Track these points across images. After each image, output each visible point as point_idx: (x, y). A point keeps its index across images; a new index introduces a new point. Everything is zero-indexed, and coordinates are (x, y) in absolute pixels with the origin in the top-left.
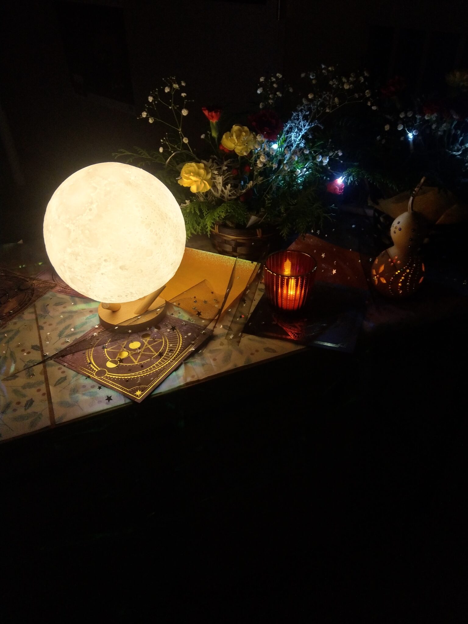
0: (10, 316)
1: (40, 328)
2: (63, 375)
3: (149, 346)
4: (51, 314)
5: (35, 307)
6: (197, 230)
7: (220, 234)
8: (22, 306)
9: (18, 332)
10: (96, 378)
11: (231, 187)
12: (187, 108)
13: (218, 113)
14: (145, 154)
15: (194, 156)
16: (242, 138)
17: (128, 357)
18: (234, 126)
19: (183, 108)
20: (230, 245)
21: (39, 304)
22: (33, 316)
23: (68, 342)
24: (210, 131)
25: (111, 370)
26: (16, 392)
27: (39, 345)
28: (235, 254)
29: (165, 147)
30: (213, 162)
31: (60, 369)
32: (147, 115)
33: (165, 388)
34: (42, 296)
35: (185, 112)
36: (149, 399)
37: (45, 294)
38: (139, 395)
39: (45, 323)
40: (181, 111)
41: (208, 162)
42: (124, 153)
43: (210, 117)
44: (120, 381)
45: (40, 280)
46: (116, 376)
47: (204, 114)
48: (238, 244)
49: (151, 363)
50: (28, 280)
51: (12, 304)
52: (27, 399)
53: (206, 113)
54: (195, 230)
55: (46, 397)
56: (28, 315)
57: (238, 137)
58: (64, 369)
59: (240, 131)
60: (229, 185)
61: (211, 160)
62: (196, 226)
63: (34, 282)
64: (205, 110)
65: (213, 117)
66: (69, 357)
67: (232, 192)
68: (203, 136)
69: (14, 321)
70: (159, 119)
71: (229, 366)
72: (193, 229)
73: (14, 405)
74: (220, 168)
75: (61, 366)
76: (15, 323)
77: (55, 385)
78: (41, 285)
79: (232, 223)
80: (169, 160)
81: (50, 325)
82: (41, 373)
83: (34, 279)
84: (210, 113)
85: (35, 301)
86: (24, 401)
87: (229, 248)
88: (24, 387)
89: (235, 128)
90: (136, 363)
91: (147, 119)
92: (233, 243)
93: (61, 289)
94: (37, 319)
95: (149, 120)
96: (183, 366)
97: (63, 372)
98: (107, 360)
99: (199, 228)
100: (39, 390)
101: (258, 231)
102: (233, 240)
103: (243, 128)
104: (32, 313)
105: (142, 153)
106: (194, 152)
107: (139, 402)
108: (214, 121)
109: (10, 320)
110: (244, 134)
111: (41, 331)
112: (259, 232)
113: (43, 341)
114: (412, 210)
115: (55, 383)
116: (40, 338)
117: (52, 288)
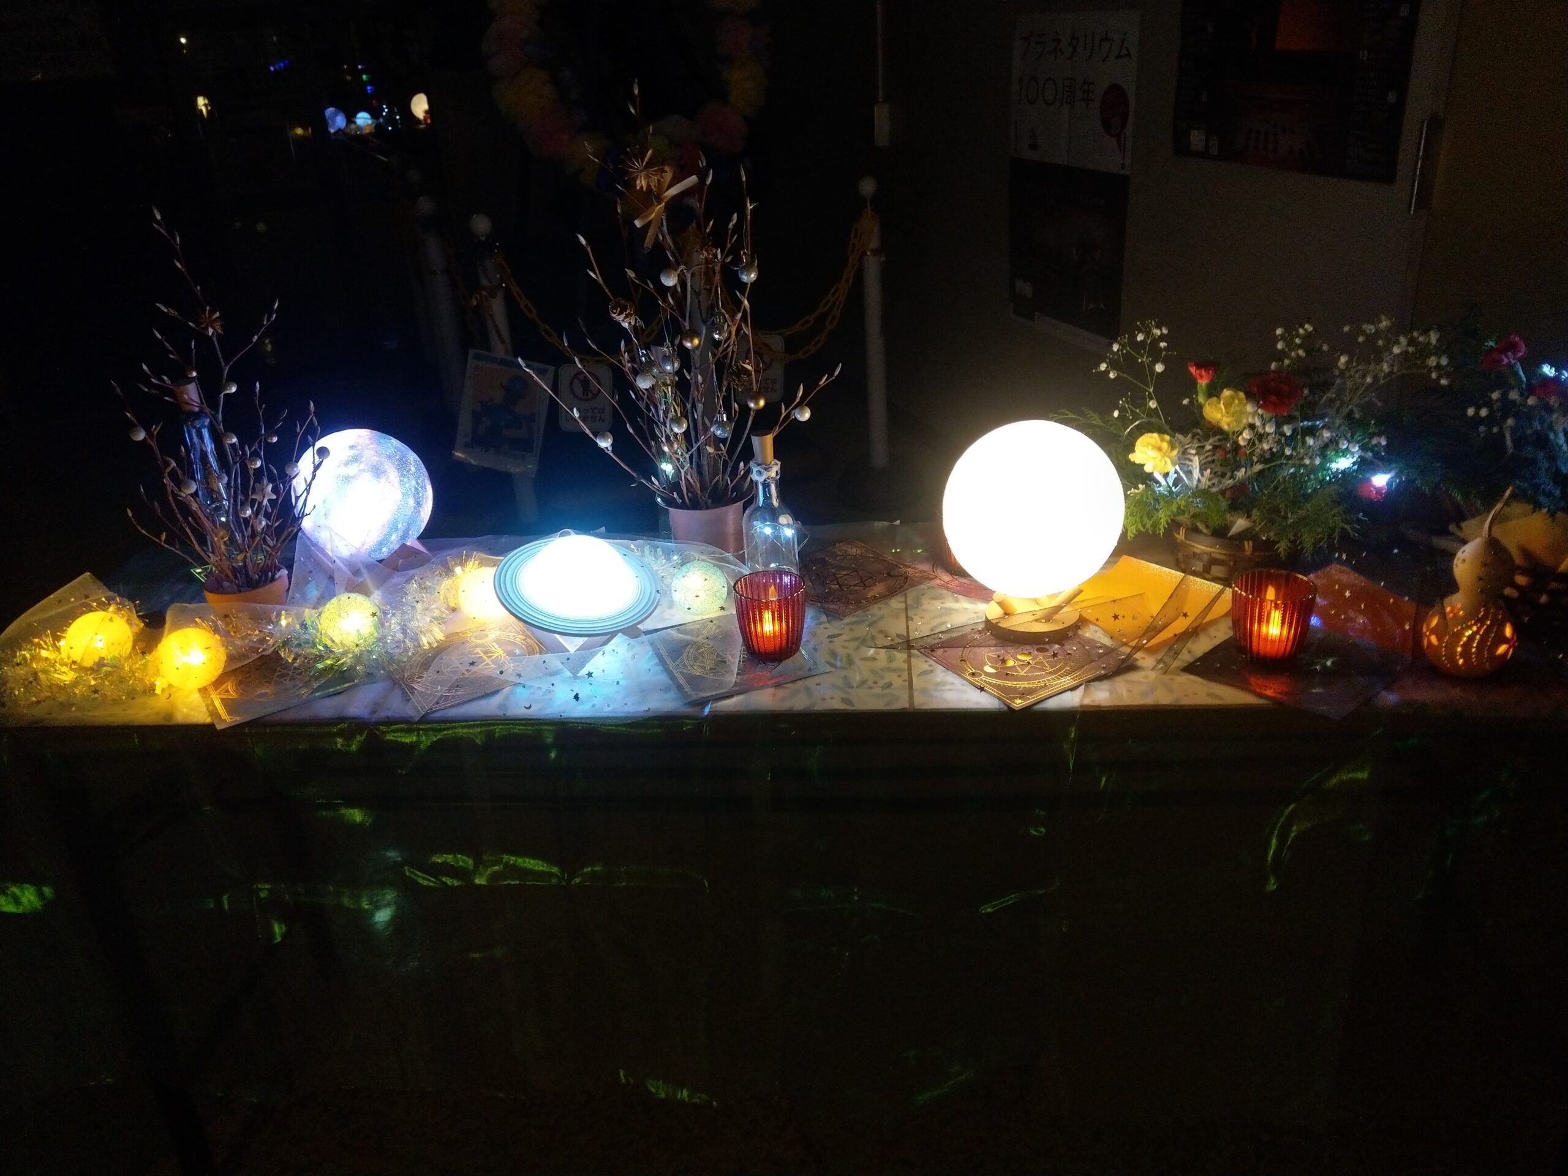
0: (876, 599)
1: (908, 619)
2: (929, 668)
3: (1044, 661)
4: (924, 607)
5: (905, 596)
6: (1147, 527)
7: (1188, 542)
8: (891, 593)
9: (883, 617)
10: (969, 678)
11: (1211, 473)
12: (1163, 362)
13: (1211, 372)
14: (1096, 420)
15: (1167, 427)
16: (1232, 410)
17: (1014, 667)
18: (1225, 390)
19: (1158, 362)
20: (1201, 560)
21: (911, 594)
22: (903, 605)
23: (941, 638)
24: (1197, 395)
25: (988, 674)
26: (873, 672)
27: (905, 635)
28: (1207, 576)
29: (1122, 410)
30: (1193, 437)
31: (926, 662)
32: (1107, 367)
33: (1052, 704)
34: (916, 585)
35: (1159, 368)
36: (1028, 709)
37: (921, 583)
38: (1018, 704)
39: (915, 615)
40: (1155, 366)
41: (1185, 437)
42: (1067, 415)
43: (1198, 377)
44: (998, 687)
45: (916, 569)
46: (994, 681)
47: (1190, 372)
48: (1213, 562)
49: (1042, 677)
50: (901, 566)
51: (879, 589)
52: (886, 681)
53: (1193, 370)
54: (1144, 526)
55: (907, 683)
56: (896, 603)
57: (1227, 406)
58: (931, 662)
59: (1232, 398)
60: (1209, 471)
61: (1190, 435)
62: (1145, 519)
63: (909, 570)
64: (1192, 366)
65: (1201, 377)
66: (940, 652)
67: (1213, 482)
68: (1185, 402)
69: (879, 605)
70: (1123, 373)
71: (1149, 701)
72: (1141, 523)
73: (870, 683)
74: (1203, 447)
75: (928, 659)
76: (880, 609)
77: (919, 675)
78: (917, 575)
79: (1207, 527)
80: (1129, 430)
81: (922, 618)
82: (904, 662)
83: (909, 567)
84: (1198, 372)
85: (907, 589)
86: (882, 683)
87: (1198, 566)
88: (883, 670)
89: (1227, 393)
90: (1022, 673)
91: (1107, 372)
92: (1205, 558)
93: (942, 582)
94: (906, 609)
95: (1109, 373)
96: (1083, 687)
97: (930, 666)
98: (985, 664)
99: (1149, 524)
100: (899, 676)
101: (1246, 543)
102: (1205, 553)
103: (1237, 395)
104: (902, 602)
105: (1091, 417)
106: (1166, 420)
107: (1017, 709)
108: (1203, 383)
109: (876, 603)
110: (1237, 401)
111: (910, 622)
112: (1248, 546)
113: (910, 631)
114: (1490, 535)
115: (919, 673)
116: (908, 627)
117: (931, 579)
